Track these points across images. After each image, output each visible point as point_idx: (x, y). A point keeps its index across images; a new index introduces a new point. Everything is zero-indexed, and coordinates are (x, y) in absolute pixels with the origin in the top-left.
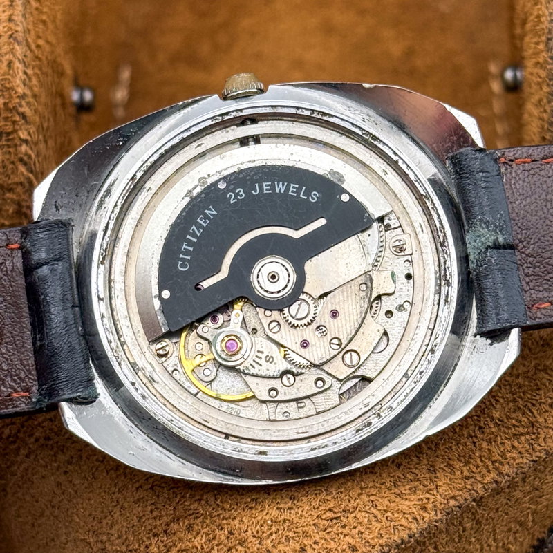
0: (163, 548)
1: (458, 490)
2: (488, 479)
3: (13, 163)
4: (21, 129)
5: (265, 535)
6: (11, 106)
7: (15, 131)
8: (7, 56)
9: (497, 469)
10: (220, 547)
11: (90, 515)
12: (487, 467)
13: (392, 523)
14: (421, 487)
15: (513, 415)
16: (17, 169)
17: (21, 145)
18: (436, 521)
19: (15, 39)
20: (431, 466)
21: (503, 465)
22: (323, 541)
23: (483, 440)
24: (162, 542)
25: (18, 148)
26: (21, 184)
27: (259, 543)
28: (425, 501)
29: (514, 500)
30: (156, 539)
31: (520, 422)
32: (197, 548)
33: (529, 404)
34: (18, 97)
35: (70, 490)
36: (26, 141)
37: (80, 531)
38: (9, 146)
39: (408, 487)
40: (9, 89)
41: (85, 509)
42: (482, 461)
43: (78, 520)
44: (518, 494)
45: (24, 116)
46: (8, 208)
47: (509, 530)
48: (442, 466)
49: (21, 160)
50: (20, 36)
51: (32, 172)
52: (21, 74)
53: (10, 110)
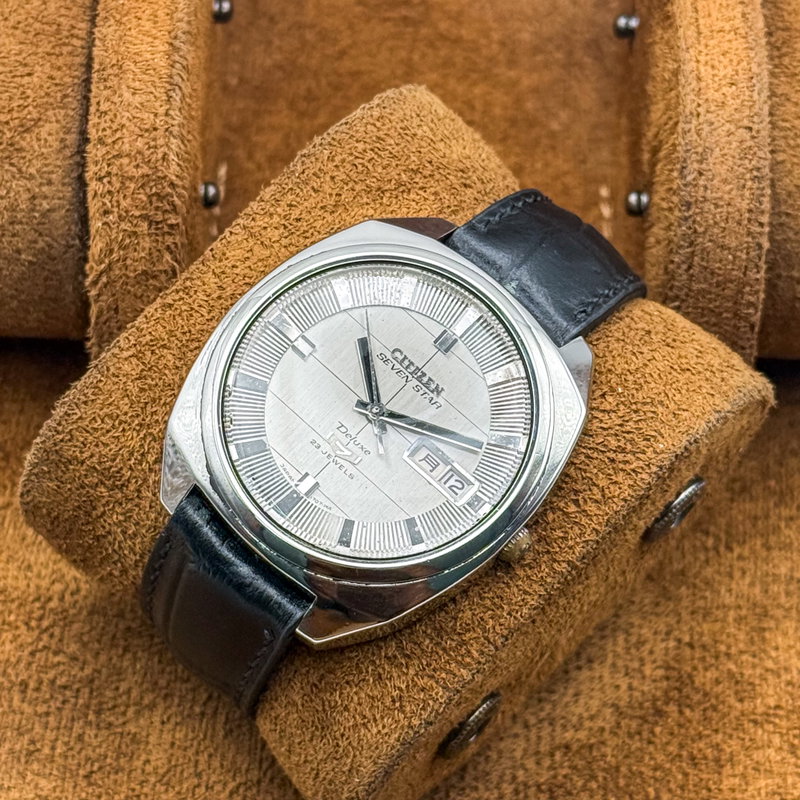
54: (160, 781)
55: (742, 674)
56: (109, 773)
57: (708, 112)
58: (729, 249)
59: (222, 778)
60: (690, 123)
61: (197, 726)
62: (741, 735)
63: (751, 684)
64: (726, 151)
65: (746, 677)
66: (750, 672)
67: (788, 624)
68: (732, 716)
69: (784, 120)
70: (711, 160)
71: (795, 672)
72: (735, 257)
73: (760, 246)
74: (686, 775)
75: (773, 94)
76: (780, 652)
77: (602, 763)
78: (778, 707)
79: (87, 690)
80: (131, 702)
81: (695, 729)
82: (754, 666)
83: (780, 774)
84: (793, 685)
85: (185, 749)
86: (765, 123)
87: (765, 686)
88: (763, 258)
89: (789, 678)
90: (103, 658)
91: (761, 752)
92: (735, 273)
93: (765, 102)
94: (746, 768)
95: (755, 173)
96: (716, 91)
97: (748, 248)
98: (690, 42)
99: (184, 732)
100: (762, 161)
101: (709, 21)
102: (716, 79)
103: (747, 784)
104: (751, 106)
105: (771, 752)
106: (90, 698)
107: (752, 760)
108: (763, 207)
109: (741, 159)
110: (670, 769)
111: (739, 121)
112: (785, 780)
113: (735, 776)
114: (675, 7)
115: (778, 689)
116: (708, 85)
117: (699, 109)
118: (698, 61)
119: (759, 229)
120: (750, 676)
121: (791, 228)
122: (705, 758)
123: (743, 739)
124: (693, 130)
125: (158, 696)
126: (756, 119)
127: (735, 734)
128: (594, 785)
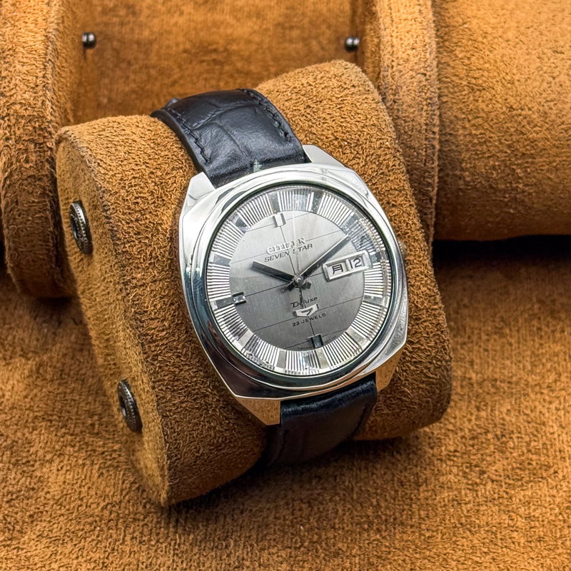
3: (42, 162)
4: (48, 141)
6: (43, 127)
7: (45, 142)
8: (42, 98)
16: (44, 166)
17: (48, 151)
19: (47, 88)
25: (46, 153)
26: (46, 175)
34: (48, 122)
36: (51, 149)
38: (40, 152)
45: (50, 133)
46: (37, 191)
49: (47, 160)
50: (50, 86)
52: (50, 108)
53: (42, 129)
54: (56, 503)
55: (433, 433)
56: (23, 499)
57: (399, 65)
58: (414, 148)
59: (96, 500)
60: (388, 71)
61: (80, 471)
62: (433, 468)
63: (438, 438)
64: (410, 88)
65: (435, 435)
66: (439, 431)
67: (462, 403)
68: (426, 456)
69: (446, 78)
70: (401, 93)
71: (467, 431)
72: (418, 153)
73: (433, 147)
74: (396, 491)
75: (439, 63)
76: (458, 420)
77: (343, 486)
78: (455, 451)
79: (9, 452)
80: (38, 459)
81: (402, 465)
82: (440, 428)
83: (457, 489)
84: (466, 439)
85: (73, 485)
86: (434, 72)
87: (448, 440)
88: (436, 154)
89: (463, 434)
90: (19, 434)
91: (445, 478)
92: (419, 164)
93: (434, 59)
94: (434, 486)
95: (429, 101)
96: (403, 53)
97: (426, 148)
98: (387, 25)
99: (71, 475)
100: (433, 94)
101: (398, 14)
102: (403, 46)
103: (436, 495)
104: (426, 61)
105: (451, 477)
106: (11, 457)
107: (439, 481)
108: (434, 122)
109: (419, 92)
110: (386, 489)
111: (418, 70)
112: (460, 493)
113: (428, 491)
114: (377, 8)
115: (456, 441)
116: (398, 49)
117: (393, 63)
118: (392, 36)
119: (432, 136)
120: (438, 434)
121: (453, 143)
122: (409, 481)
123: (433, 470)
124: (389, 75)
125: (55, 455)
126: (428, 69)
127: (428, 467)
128: (337, 498)
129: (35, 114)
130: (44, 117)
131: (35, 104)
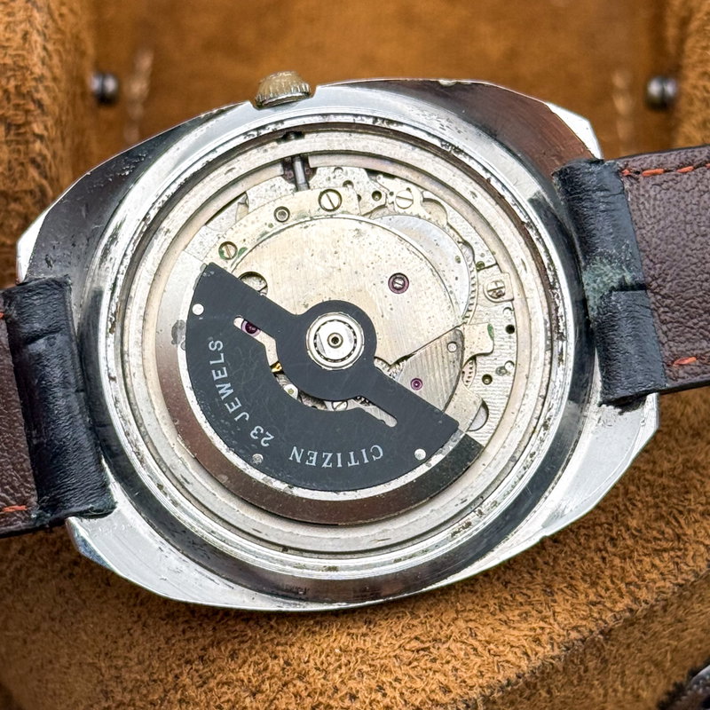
0: (198, 679)
1: (582, 619)
2: (620, 606)
3: (22, 164)
4: (36, 121)
5: (331, 667)
6: (24, 90)
7: (27, 123)
8: (23, 26)
9: (631, 593)
10: (273, 681)
11: (102, 632)
12: (619, 590)
13: (496, 658)
14: (534, 613)
15: (655, 525)
16: (27, 172)
17: (34, 142)
18: (553, 658)
19: (34, 4)
20: (548, 586)
21: (640, 589)
22: (406, 678)
23: (615, 555)
24: (197, 671)
25: (31, 146)
26: (31, 192)
27: (324, 678)
28: (539, 631)
29: (651, 633)
30: (189, 667)
31: (663, 533)
32: (243, 681)
33: (675, 512)
34: (35, 79)
35: (77, 599)
36: (41, 137)
37: (88, 652)
38: (18, 143)
39: (517, 612)
40: (22, 68)
41: (96, 625)
42: (613, 582)
43: (85, 638)
44: (656, 627)
45: (39, 104)
46: (11, 222)
47: (642, 672)
48: (562, 586)
49: (33, 161)
51: (46, 177)
52: (39, 50)
53: (23, 96)
129: (8, 61)
130: (27, 68)
131: (8, 40)
